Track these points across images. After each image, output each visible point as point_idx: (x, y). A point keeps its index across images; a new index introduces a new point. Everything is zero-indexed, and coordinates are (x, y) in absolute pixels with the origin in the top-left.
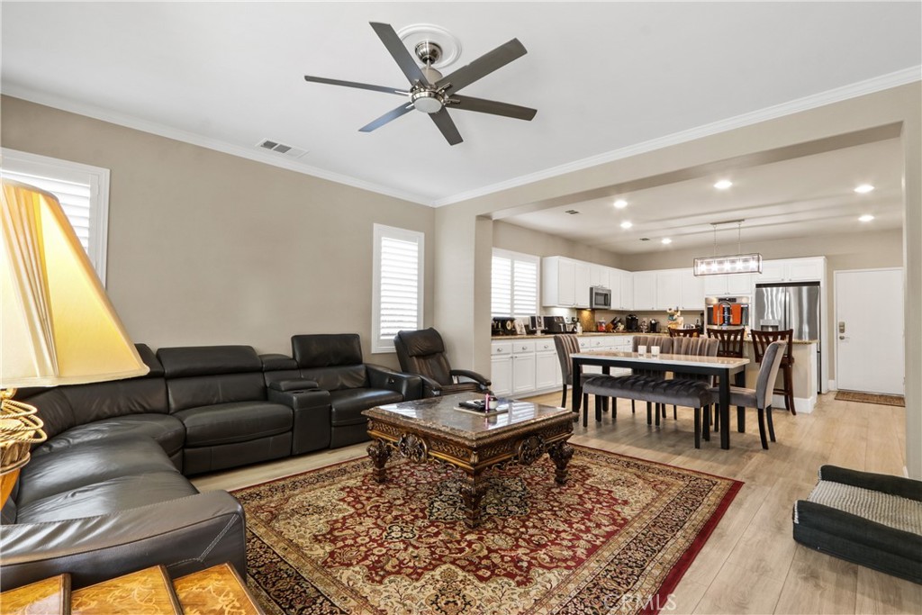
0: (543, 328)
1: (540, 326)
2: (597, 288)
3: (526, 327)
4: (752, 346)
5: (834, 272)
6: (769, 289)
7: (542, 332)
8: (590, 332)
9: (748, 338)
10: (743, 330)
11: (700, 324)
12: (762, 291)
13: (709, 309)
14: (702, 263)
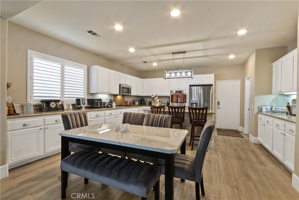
0: (86, 105)
1: (84, 104)
2: (123, 85)
3: (73, 105)
4: (189, 114)
5: (217, 81)
6: (194, 87)
7: (86, 108)
8: (121, 106)
9: (187, 110)
10: (185, 107)
11: (169, 102)
12: (191, 88)
13: (172, 95)
14: (168, 73)
